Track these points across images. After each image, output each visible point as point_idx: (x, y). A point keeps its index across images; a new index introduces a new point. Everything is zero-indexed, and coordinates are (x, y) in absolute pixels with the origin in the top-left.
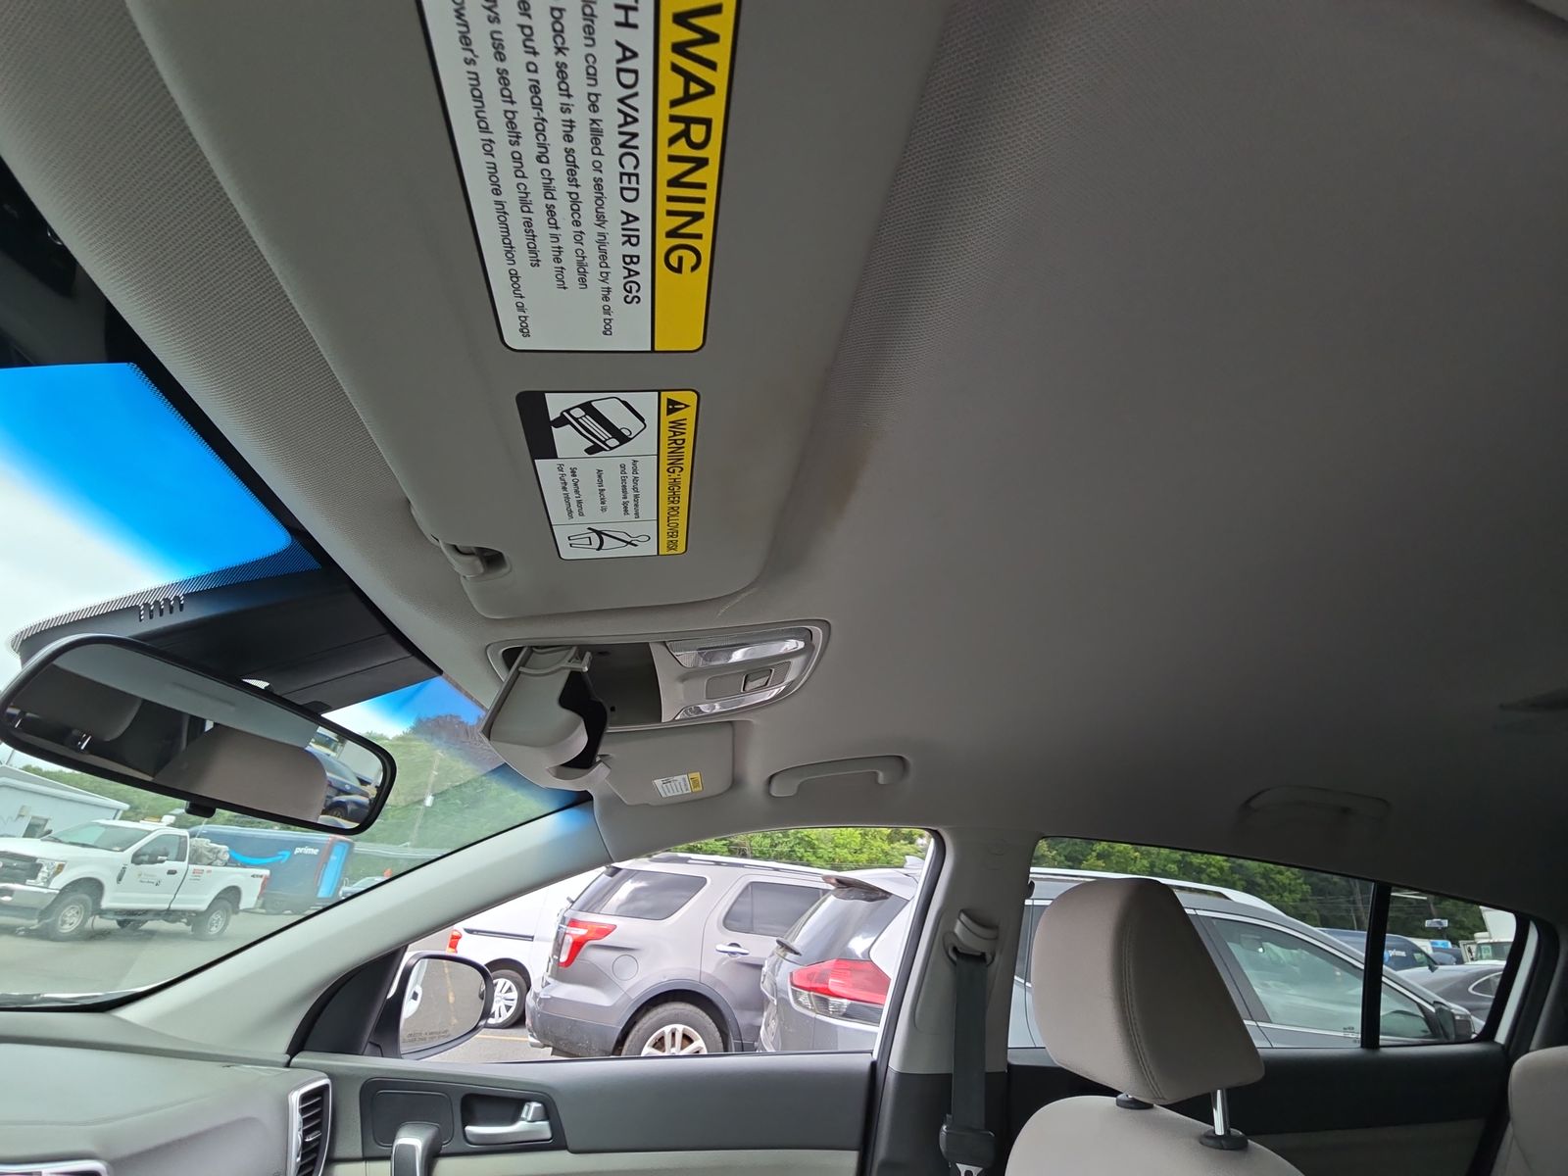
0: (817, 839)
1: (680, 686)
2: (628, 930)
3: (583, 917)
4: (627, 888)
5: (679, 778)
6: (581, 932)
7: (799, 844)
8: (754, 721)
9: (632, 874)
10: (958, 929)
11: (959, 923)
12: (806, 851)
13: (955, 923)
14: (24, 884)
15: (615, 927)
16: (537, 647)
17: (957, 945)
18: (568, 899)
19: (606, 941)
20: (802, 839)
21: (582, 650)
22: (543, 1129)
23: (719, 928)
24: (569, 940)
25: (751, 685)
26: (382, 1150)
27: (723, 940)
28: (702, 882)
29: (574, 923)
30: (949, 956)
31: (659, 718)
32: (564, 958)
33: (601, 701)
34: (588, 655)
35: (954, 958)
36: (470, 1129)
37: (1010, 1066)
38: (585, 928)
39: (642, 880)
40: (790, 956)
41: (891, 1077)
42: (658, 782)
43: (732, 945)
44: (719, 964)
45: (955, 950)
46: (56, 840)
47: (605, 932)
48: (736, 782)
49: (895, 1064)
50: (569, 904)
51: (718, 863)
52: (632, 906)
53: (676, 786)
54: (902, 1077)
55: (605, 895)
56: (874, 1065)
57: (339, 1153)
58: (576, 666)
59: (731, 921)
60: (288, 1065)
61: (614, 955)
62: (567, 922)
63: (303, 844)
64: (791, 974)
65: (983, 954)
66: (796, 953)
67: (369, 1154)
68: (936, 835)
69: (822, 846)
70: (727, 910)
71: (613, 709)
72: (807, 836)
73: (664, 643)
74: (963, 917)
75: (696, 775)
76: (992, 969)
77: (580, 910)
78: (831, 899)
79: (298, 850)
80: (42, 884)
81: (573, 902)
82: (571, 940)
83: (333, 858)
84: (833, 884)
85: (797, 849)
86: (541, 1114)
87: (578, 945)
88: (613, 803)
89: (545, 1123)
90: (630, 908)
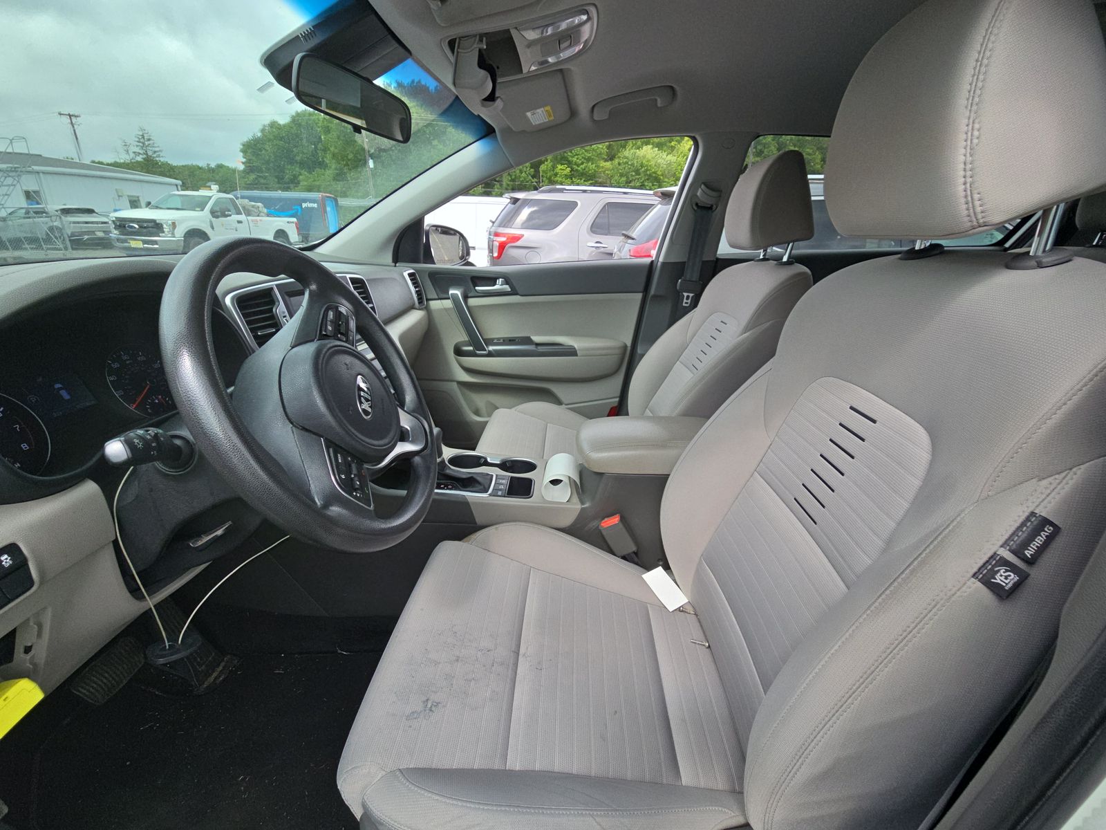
0: (662, 175)
1: (528, 51)
2: (531, 236)
3: (501, 230)
4: (526, 212)
5: (539, 110)
6: (503, 239)
7: (648, 179)
8: (572, 68)
9: (527, 202)
10: (699, 193)
11: (700, 190)
12: (653, 185)
13: (698, 189)
14: (160, 237)
15: (523, 236)
16: (463, 37)
17: (699, 202)
18: (491, 221)
19: (519, 243)
20: (650, 175)
21: (481, 36)
22: (507, 288)
23: (588, 233)
24: (496, 244)
25: (563, 46)
26: (446, 296)
27: (591, 241)
28: (574, 204)
29: (497, 235)
30: (693, 208)
31: (521, 71)
32: (496, 255)
33: (491, 63)
34: (484, 39)
35: (696, 208)
36: (476, 288)
37: (718, 259)
38: (505, 237)
39: (534, 206)
40: (630, 241)
41: (659, 264)
42: (529, 114)
43: (597, 242)
44: (590, 254)
45: (697, 204)
46: (157, 208)
47: (517, 238)
48: (573, 113)
49: (661, 259)
50: (491, 224)
51: (585, 191)
52: (531, 223)
53: (539, 117)
54: (664, 264)
55: (512, 217)
56: (652, 262)
57: (429, 297)
58: (480, 46)
59: (596, 228)
60: (395, 266)
61: (524, 251)
62: (492, 234)
63: (305, 201)
64: (630, 250)
65: (712, 206)
66: (633, 239)
67: (440, 297)
68: (694, 139)
69: (666, 180)
70: (592, 221)
71: (498, 68)
72: (654, 173)
73: (516, 28)
74: (703, 186)
75: (548, 108)
76: (715, 213)
77: (499, 226)
78: (660, 206)
79: (304, 205)
80: (170, 235)
81: (493, 223)
82: (498, 244)
83: (328, 209)
84: (659, 197)
85: (646, 184)
86: (505, 282)
87: (502, 247)
88: (507, 131)
89: (507, 286)
90: (529, 224)
